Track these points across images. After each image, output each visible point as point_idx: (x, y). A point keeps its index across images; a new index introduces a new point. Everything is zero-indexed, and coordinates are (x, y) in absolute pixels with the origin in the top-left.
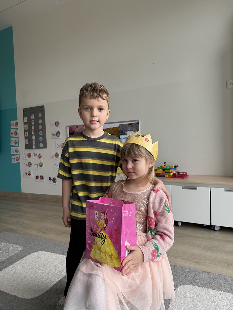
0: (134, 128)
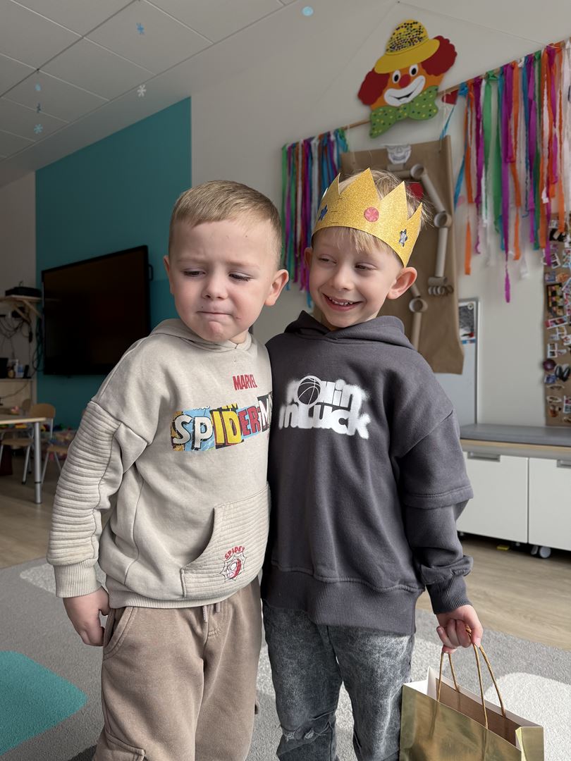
0: (462, 318)
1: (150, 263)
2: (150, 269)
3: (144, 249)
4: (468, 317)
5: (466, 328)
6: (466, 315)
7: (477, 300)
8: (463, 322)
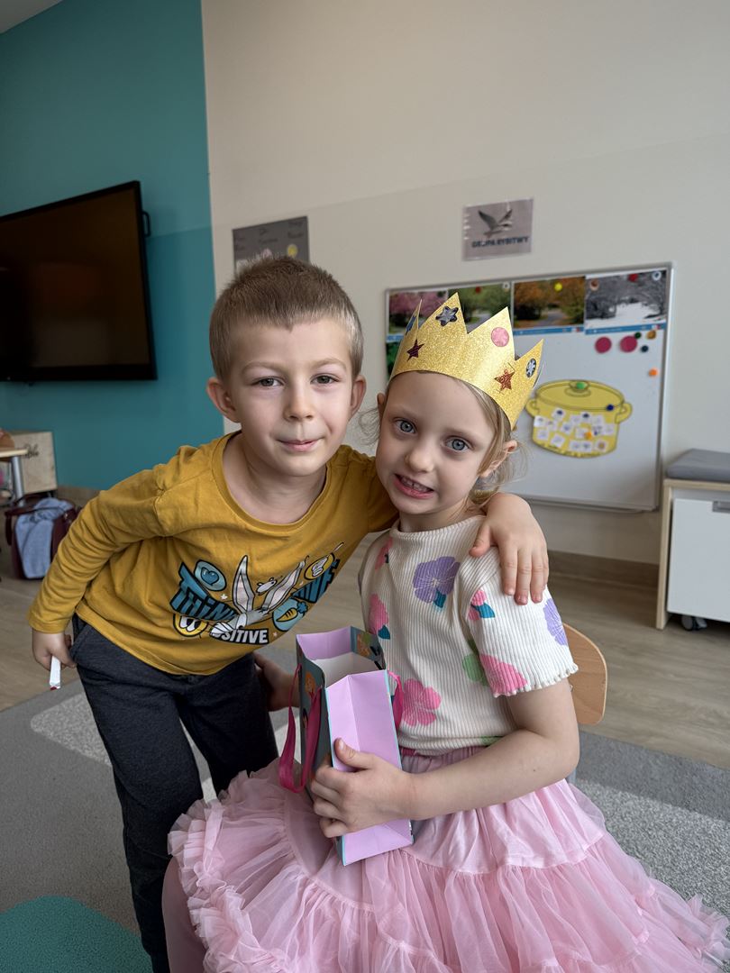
0: (648, 290)
1: (145, 208)
2: (145, 217)
3: (134, 187)
4: (657, 289)
5: (652, 305)
6: (654, 285)
7: (669, 266)
8: (648, 296)
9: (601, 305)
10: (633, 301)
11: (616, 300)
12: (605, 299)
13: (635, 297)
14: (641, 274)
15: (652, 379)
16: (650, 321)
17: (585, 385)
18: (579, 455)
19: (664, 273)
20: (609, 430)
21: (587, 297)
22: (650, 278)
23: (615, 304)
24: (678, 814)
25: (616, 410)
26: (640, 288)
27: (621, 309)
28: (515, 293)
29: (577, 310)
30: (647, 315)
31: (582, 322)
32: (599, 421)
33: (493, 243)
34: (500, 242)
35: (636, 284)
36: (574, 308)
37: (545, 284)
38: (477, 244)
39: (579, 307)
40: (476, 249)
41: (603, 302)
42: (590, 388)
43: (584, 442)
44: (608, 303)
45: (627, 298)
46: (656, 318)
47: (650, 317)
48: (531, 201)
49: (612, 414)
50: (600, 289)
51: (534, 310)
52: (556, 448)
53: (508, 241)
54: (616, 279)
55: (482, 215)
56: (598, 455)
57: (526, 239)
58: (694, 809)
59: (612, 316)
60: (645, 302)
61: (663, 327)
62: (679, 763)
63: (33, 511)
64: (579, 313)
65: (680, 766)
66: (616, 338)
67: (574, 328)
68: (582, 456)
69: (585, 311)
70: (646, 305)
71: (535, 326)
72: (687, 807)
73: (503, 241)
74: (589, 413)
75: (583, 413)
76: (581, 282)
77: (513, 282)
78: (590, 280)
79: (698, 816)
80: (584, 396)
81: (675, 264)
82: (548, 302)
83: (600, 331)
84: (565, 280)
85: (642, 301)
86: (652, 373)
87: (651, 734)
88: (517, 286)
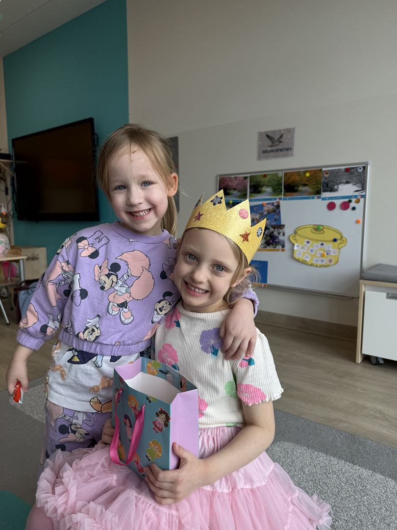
0: (355, 177)
1: (96, 131)
2: (96, 136)
3: (90, 121)
4: (360, 176)
5: (358, 185)
6: (359, 174)
7: (367, 164)
8: (355, 180)
9: (330, 185)
10: (347, 183)
11: (338, 182)
12: (333, 181)
13: (349, 180)
14: (352, 168)
15: (358, 225)
16: (357, 194)
17: (322, 228)
18: (318, 265)
19: (364, 168)
20: (334, 252)
21: (323, 180)
22: (357, 170)
23: (338, 184)
24: (346, 466)
25: (338, 242)
26: (351, 176)
27: (341, 187)
28: (285, 178)
29: (318, 187)
30: (355, 190)
31: (320, 194)
32: (329, 247)
33: (273, 151)
34: (276, 150)
35: (349, 173)
36: (316, 186)
37: (300, 173)
38: (265, 152)
39: (318, 185)
40: (265, 154)
41: (331, 183)
42: (324, 229)
43: (321, 259)
44: (334, 184)
45: (344, 181)
46: (360, 192)
47: (357, 191)
48: (294, 129)
49: (336, 244)
50: (330, 176)
51: (295, 187)
52: (306, 261)
53: (281, 150)
54: (338, 171)
55: (267, 136)
56: (329, 266)
57: (291, 149)
58: (356, 464)
59: (336, 190)
60: (354, 183)
61: (364, 197)
62: (353, 438)
63: (28, 289)
64: (319, 189)
65: (353, 439)
66: (338, 203)
67: (316, 196)
68: (320, 266)
69: (322, 187)
70: (355, 185)
71: (295, 195)
72: (353, 462)
73: (278, 150)
74: (324, 243)
75: (321, 243)
76: (320, 172)
77: (284, 172)
78: (324, 171)
79: (358, 467)
80: (321, 233)
81: (370, 163)
82: (302, 183)
83: (330, 198)
84: (311, 171)
85: (352, 182)
86: (358, 222)
87: (341, 421)
88: (286, 174)
